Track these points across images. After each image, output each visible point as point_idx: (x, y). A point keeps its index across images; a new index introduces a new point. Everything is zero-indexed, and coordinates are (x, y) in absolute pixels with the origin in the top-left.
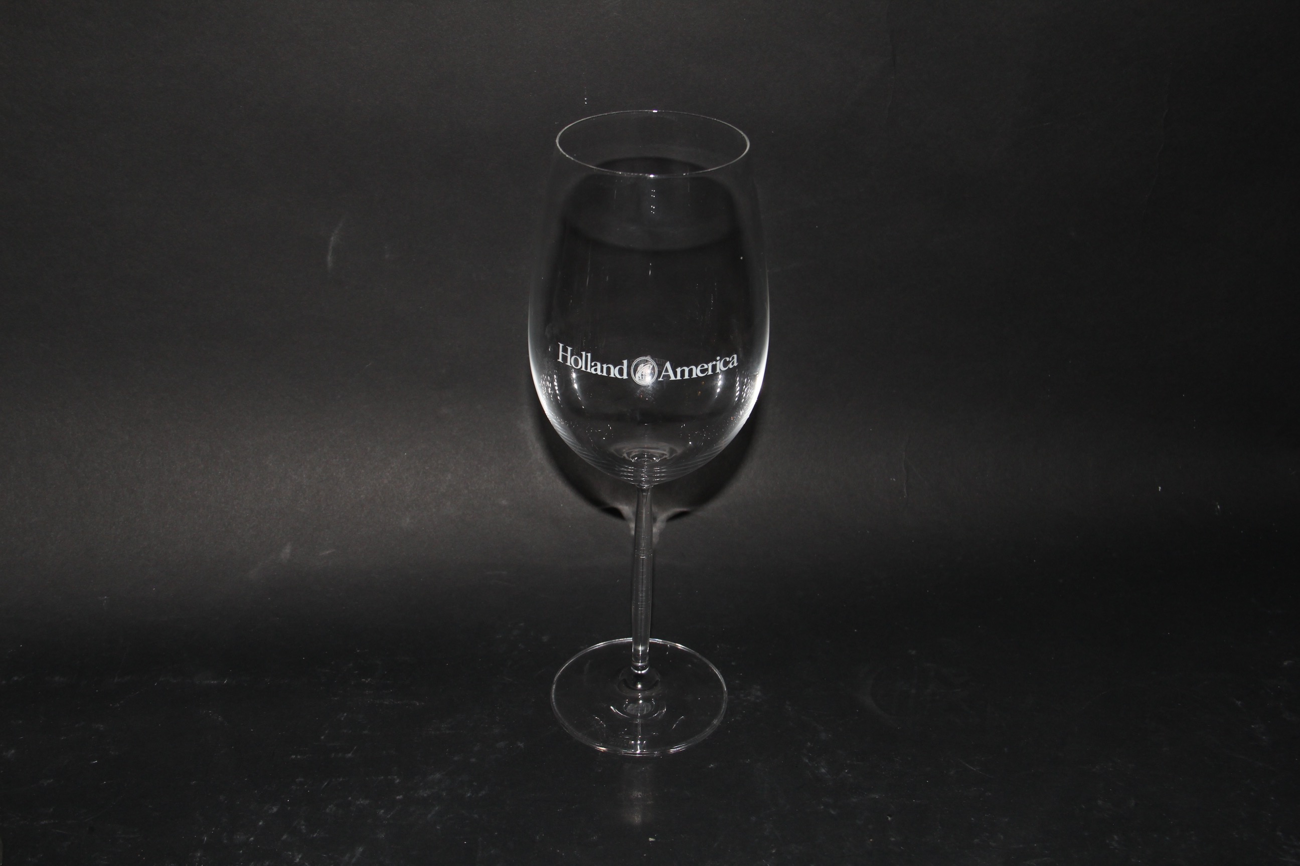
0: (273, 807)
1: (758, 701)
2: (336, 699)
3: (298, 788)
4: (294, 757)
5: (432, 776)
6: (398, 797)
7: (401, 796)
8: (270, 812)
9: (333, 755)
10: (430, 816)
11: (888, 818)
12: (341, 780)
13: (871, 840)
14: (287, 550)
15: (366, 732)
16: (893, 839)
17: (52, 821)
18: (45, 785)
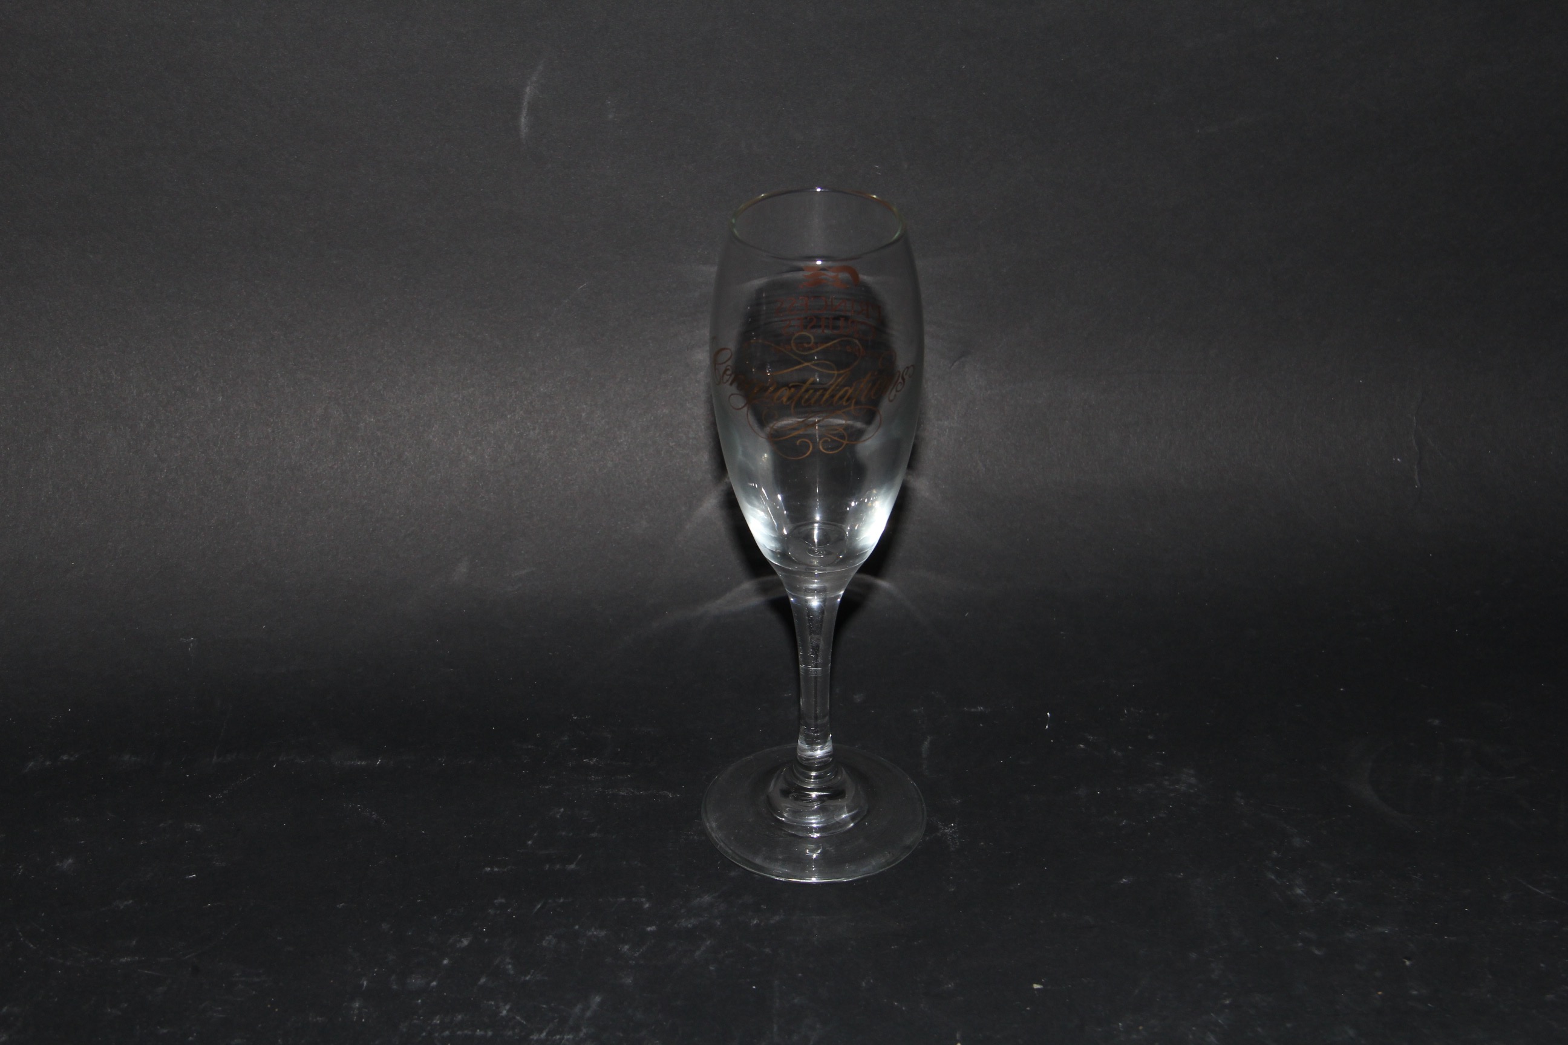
0: (463, 939)
1: (1192, 791)
2: (547, 787)
3: (498, 912)
4: (488, 869)
5: (698, 899)
6: (649, 929)
7: (654, 927)
8: (458, 946)
9: (547, 866)
10: (698, 953)
11: (1405, 962)
12: (562, 900)
13: (1380, 993)
14: (463, 568)
15: (594, 835)
16: (1415, 993)
17: (137, 958)
18: (122, 907)
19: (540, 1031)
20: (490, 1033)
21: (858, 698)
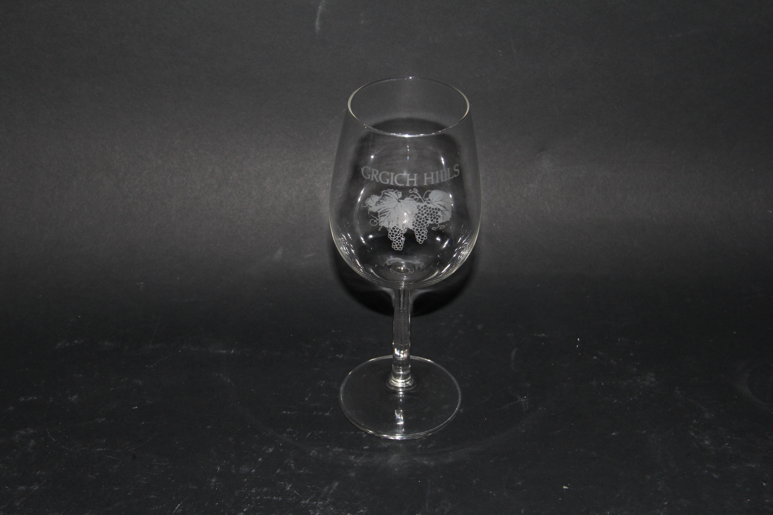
0: (269, 449)
1: (652, 385)
2: (317, 369)
3: (289, 436)
4: (285, 412)
6: (365, 448)
7: (368, 447)
8: (267, 452)
9: (315, 413)
10: (389, 461)
11: (763, 484)
12: (321, 432)
13: (749, 500)
14: (280, 252)
16: (768, 501)
17: (105, 449)
18: (100, 422)
19: (306, 499)
20: (280, 499)
21: (480, 327)
